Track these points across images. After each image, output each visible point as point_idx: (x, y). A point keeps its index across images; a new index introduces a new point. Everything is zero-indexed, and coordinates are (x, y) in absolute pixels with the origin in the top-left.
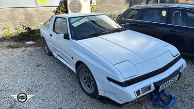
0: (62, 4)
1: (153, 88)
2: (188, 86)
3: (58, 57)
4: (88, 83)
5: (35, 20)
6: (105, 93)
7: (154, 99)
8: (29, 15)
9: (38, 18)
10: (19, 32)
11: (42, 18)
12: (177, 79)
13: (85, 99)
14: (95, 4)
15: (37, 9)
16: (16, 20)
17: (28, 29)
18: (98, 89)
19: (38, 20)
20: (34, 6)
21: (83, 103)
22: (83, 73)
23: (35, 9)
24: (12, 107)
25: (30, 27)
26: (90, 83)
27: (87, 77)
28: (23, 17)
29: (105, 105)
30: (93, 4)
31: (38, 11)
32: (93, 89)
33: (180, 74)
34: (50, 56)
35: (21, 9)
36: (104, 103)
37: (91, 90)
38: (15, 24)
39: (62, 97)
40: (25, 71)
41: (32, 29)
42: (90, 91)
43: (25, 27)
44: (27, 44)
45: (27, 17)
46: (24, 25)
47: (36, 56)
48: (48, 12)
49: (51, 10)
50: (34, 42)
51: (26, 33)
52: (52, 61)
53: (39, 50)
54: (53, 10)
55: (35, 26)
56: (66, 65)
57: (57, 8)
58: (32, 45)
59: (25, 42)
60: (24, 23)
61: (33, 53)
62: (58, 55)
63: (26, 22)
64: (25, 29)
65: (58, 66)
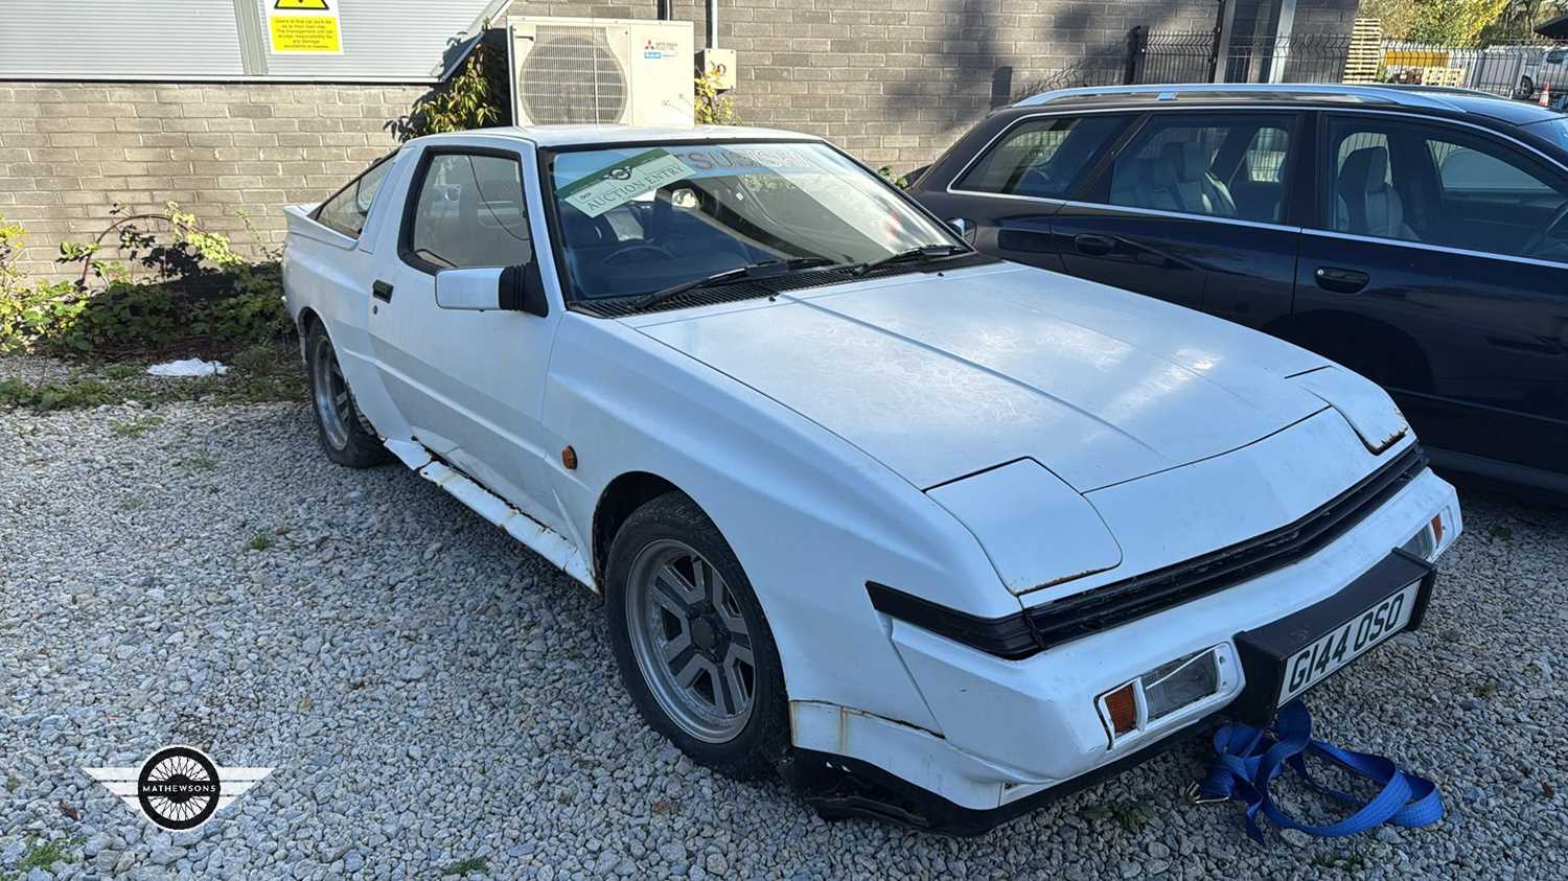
0: (462, 70)
1: (1231, 677)
2: (1482, 693)
3: (435, 473)
4: (699, 662)
5: (240, 185)
6: (843, 725)
7: (1228, 784)
8: (185, 142)
9: (267, 170)
10: (97, 284)
12: (1403, 620)
13: (673, 790)
14: (729, 80)
15: (255, 96)
16: (72, 184)
17: (177, 257)
18: (793, 694)
19: (259, 184)
20: (236, 72)
21: (659, 821)
22: (660, 583)
23: (238, 95)
24: (44, 859)
25: (194, 241)
26: (719, 659)
27: (693, 613)
28: (133, 158)
29: (844, 833)
30: (711, 83)
31: (262, 112)
32: (744, 704)
33: (1428, 578)
34: (356, 468)
35: (120, 92)
36: (831, 816)
37: (729, 719)
38: (60, 214)
39: (477, 777)
40: (149, 583)
41: (215, 255)
42: (717, 726)
43: (147, 242)
44: (159, 379)
45: (168, 160)
46: (140, 225)
47: (237, 466)
48: (351, 126)
49: (372, 112)
50: (222, 370)
51: (157, 292)
52: (383, 508)
53: (260, 424)
54: (386, 115)
55: (237, 237)
56: (503, 530)
57: (425, 99)
58: (204, 391)
59: (146, 365)
60: (141, 211)
61: (214, 449)
62: (436, 457)
63: (160, 197)
64: (148, 261)
65: (435, 546)
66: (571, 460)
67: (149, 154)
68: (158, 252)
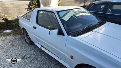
3: (42, 48)
5: (12, 12)
8: (5, 7)
9: (14, 10)
11: (17, 10)
17: (6, 19)
19: (14, 11)
23: (11, 2)
25: (8, 18)
31: (13, 4)
34: (31, 44)
41: (10, 19)
43: (2, 18)
44: (5, 32)
45: (4, 9)
46: (1, 16)
47: (17, 45)
48: (23, 5)
49: (25, 4)
50: (12, 31)
51: (4, 23)
52: (35, 51)
53: (18, 38)
54: (26, 4)
55: (12, 17)
56: (54, 58)
57: (30, 2)
58: (11, 34)
59: (4, 31)
60: (1, 15)
61: (14, 42)
62: (42, 46)
63: (3, 13)
64: (3, 20)
65: (43, 57)
66: (72, 57)
67: (2, 9)
68: (4, 19)
